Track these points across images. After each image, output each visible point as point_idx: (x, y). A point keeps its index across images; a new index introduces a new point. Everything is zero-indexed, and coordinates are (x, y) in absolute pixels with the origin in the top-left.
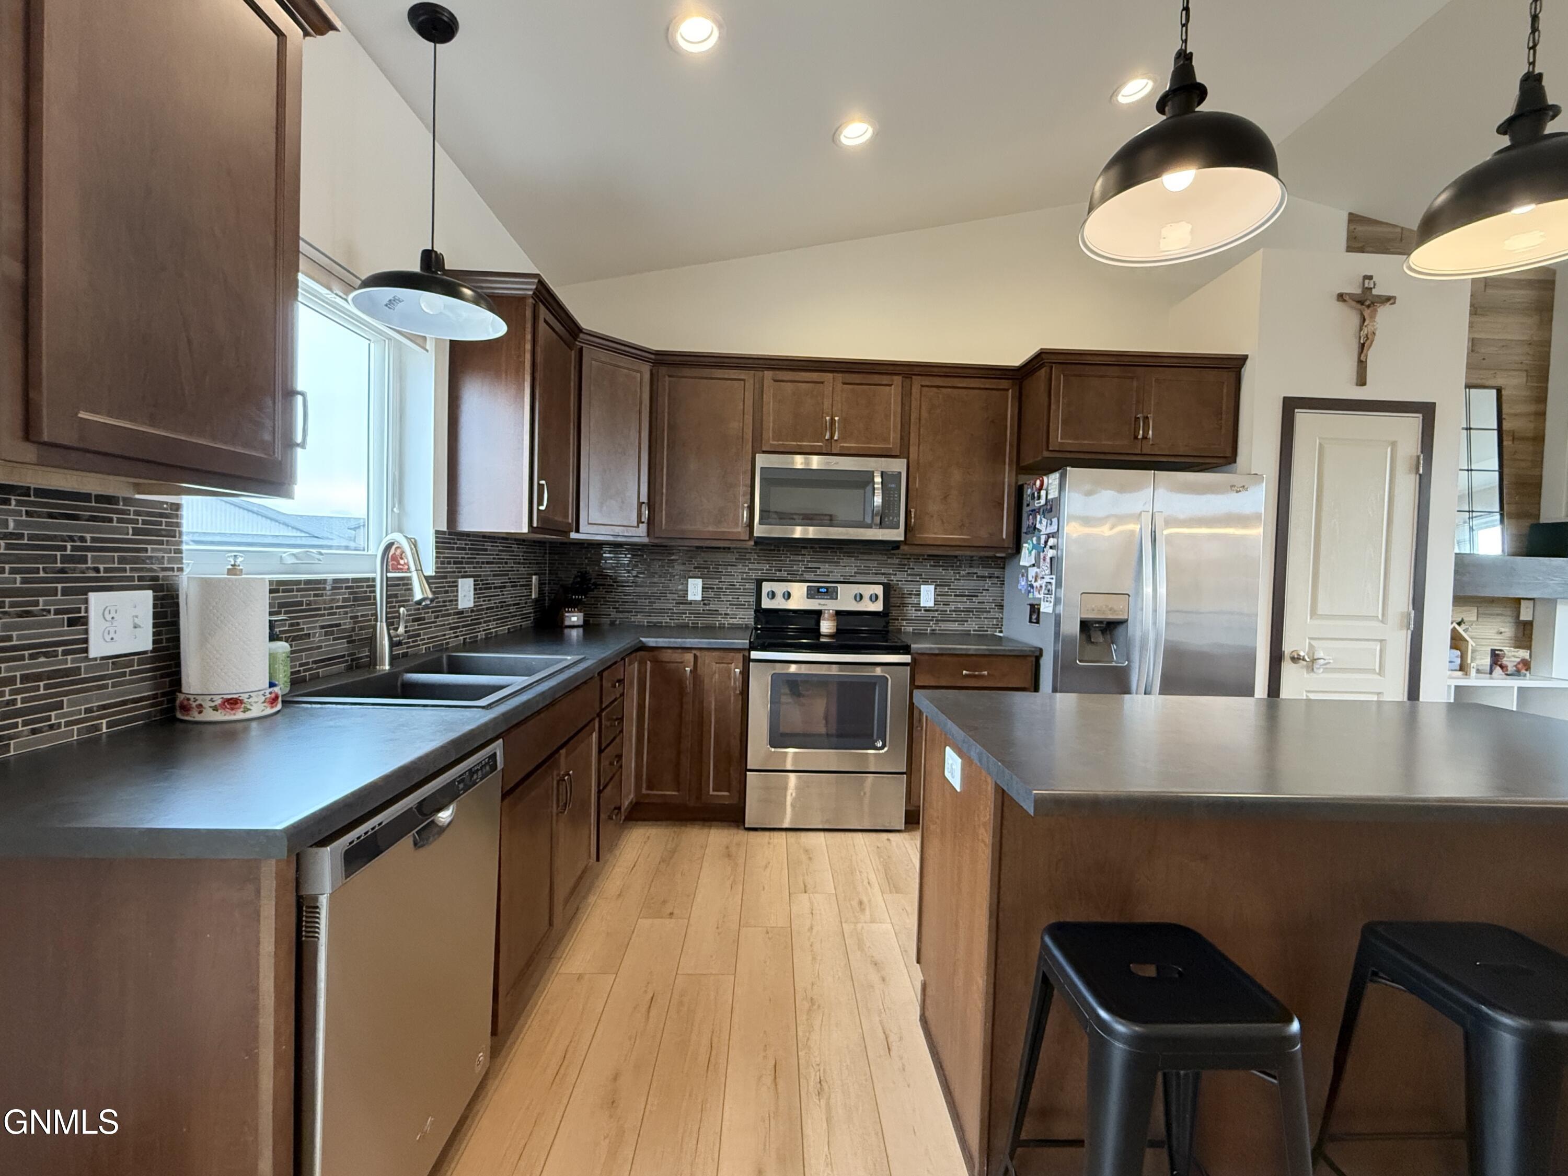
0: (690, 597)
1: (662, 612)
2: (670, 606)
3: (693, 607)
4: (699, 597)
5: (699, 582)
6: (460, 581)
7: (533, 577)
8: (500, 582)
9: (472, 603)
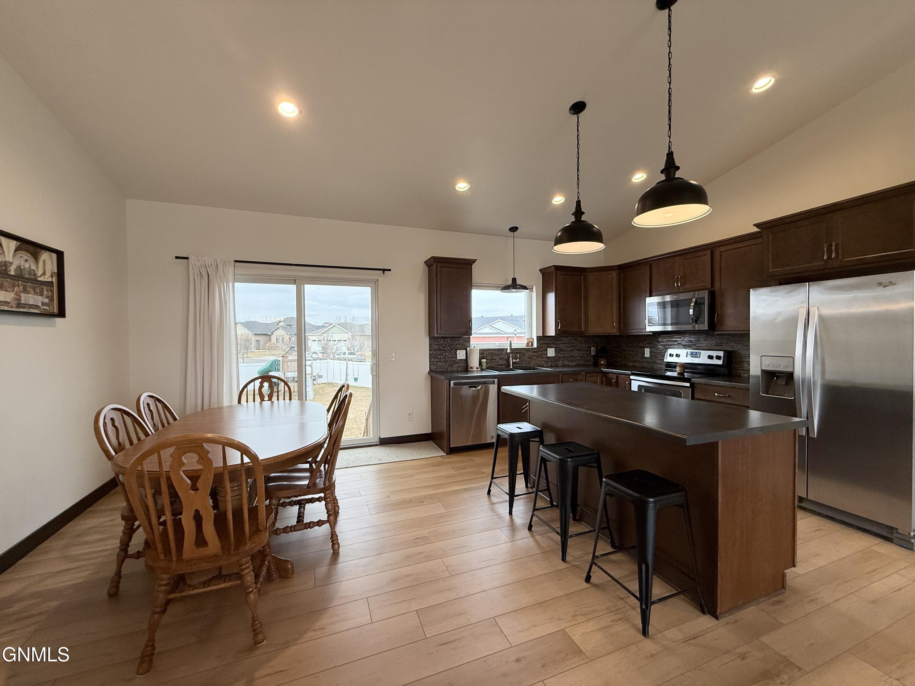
0: (646, 356)
1: (636, 361)
2: (639, 359)
3: (647, 360)
4: (648, 356)
5: (649, 349)
6: (548, 349)
7: (592, 348)
8: (569, 349)
9: (554, 355)
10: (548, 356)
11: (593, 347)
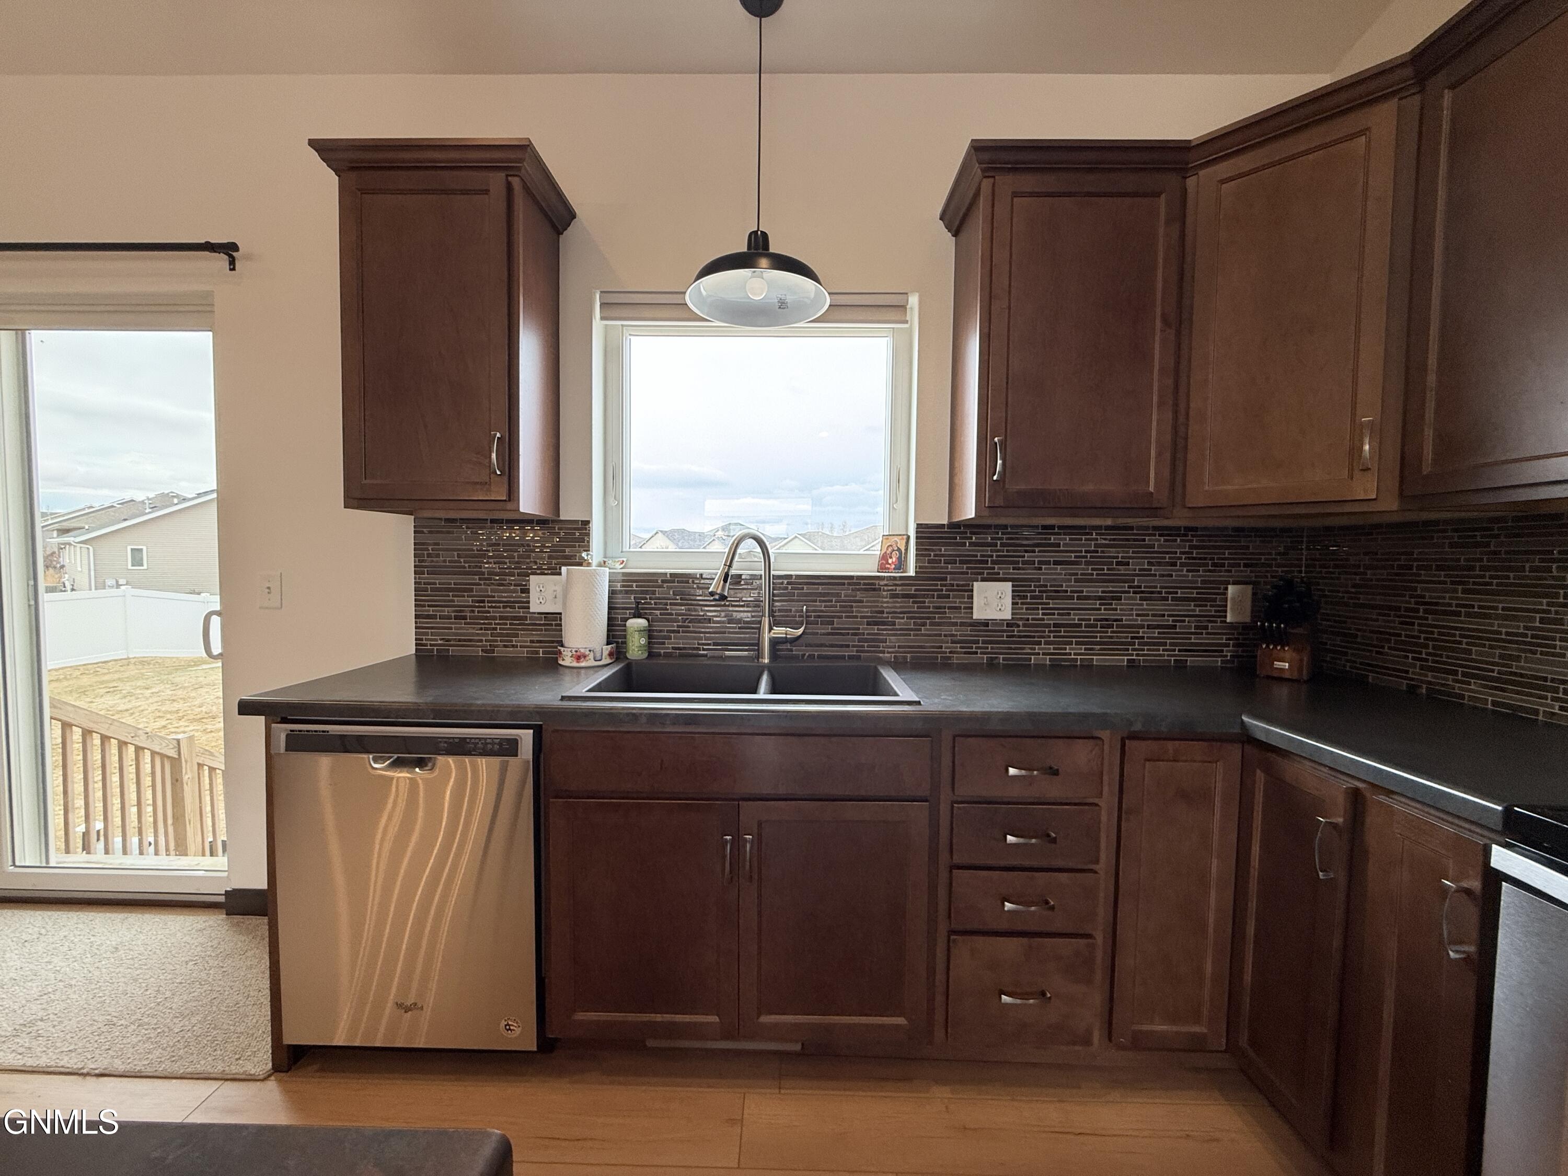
6: (977, 586)
7: (1231, 588)
8: (1099, 590)
9: (1007, 615)
10: (976, 616)
11: (1234, 583)
